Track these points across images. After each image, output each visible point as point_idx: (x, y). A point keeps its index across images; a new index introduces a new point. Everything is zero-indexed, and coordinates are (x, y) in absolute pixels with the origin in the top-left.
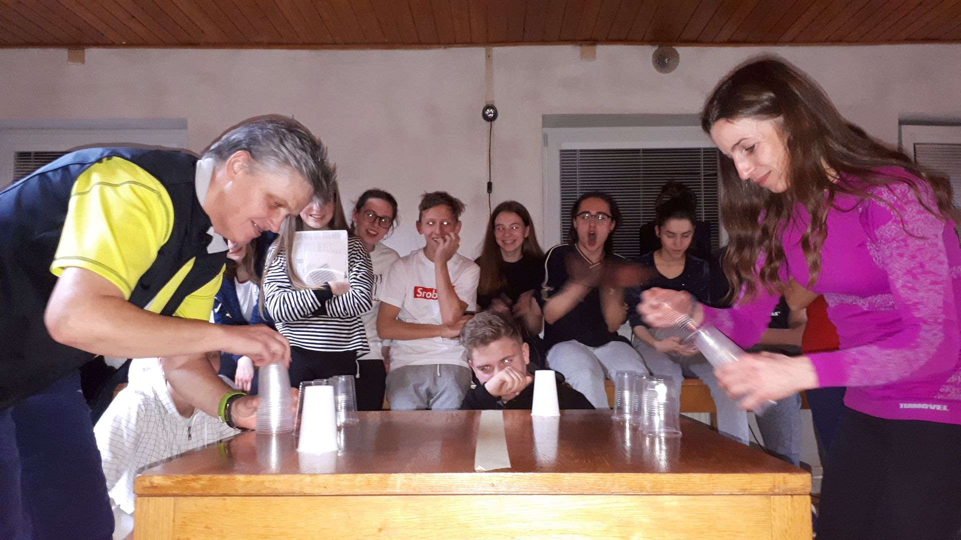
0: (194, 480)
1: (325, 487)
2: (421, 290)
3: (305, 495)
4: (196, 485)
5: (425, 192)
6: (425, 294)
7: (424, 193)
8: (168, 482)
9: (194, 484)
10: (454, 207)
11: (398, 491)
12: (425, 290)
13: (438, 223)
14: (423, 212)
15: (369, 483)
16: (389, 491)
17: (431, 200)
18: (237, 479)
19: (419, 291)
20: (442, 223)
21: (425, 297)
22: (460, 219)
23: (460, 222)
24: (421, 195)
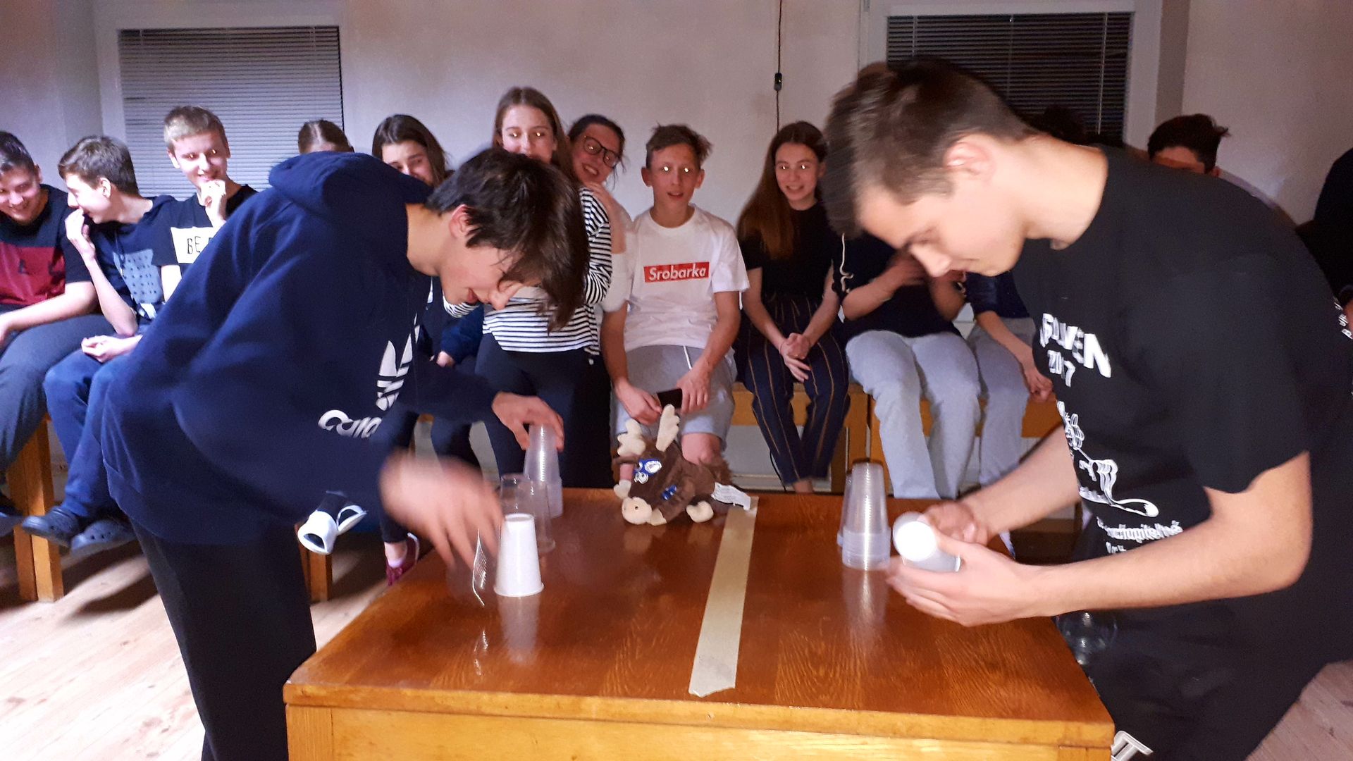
0: (351, 692)
1: (506, 708)
2: (654, 271)
3: (483, 714)
4: (356, 697)
5: (658, 123)
6: (661, 275)
7: (656, 125)
8: (323, 693)
9: (352, 696)
10: (698, 147)
11: (594, 716)
12: (660, 268)
13: (676, 168)
14: (655, 153)
15: (558, 706)
16: (583, 715)
17: (666, 137)
18: (403, 693)
19: (651, 272)
20: (681, 170)
21: (661, 279)
22: (703, 166)
23: (703, 170)
24: (653, 128)
